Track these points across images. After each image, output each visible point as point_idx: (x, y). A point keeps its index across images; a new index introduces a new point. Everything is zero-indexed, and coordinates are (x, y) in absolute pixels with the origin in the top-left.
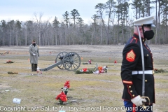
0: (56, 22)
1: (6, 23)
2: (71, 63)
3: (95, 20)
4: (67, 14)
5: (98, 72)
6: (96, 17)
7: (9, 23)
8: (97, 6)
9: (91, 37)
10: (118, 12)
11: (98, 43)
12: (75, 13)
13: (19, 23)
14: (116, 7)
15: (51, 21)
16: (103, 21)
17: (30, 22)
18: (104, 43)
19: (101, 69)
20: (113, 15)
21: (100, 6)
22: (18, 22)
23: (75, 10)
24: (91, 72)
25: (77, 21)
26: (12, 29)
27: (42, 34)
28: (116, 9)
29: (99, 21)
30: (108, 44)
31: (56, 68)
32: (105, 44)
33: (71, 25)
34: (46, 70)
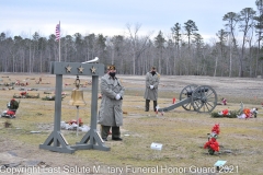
0: (160, 39)
1: (82, 38)
2: (204, 102)
3: (221, 38)
4: (177, 28)
5: (244, 116)
6: (223, 33)
7: (86, 38)
8: (226, 17)
9: (214, 64)
10: (258, 27)
11: (226, 75)
12: (190, 26)
13: (101, 39)
14: (256, 18)
15: (153, 38)
16: (234, 40)
17: (120, 38)
18: (235, 75)
19: (248, 112)
20: (250, 31)
21: (231, 16)
22: (101, 36)
23: (190, 22)
24: (233, 116)
25: (193, 38)
26: (91, 47)
27: (138, 56)
28: (257, 22)
29: (228, 40)
30: (242, 76)
31: (181, 108)
32: (237, 76)
33: (184, 44)
34: (166, 110)
